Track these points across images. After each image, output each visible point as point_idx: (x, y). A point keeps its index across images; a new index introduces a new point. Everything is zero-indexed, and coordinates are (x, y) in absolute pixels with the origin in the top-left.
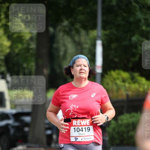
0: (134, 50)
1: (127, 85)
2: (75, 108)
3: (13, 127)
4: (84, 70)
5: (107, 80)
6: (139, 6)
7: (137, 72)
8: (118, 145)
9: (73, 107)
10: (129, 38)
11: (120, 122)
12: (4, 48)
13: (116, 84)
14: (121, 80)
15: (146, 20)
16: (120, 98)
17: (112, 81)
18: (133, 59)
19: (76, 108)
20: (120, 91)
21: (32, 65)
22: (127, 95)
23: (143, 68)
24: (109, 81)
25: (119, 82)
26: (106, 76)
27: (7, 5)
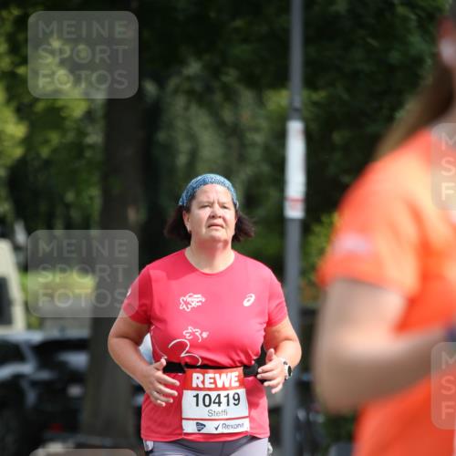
2: (197, 338)
4: (220, 217)
6: (418, 15)
9: (193, 334)
12: (6, 144)
19: (202, 337)
21: (93, 195)
26: (317, 229)
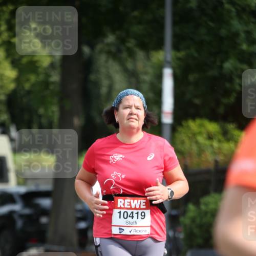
0: (228, 85)
1: (215, 144)
2: (119, 178)
3: (22, 216)
4: (135, 114)
5: (182, 135)
6: (236, 9)
7: (233, 122)
8: (200, 247)
10: (218, 63)
11: (203, 207)
12: (5, 81)
13: (197, 142)
14: (205, 136)
15: (248, 33)
16: (203, 167)
17: (189, 138)
18: (225, 101)
19: (122, 178)
20: (203, 156)
21: (54, 110)
22: (216, 162)
23: (243, 116)
24: (184, 138)
25: (201, 139)
26: (180, 129)
27: (11, 7)
